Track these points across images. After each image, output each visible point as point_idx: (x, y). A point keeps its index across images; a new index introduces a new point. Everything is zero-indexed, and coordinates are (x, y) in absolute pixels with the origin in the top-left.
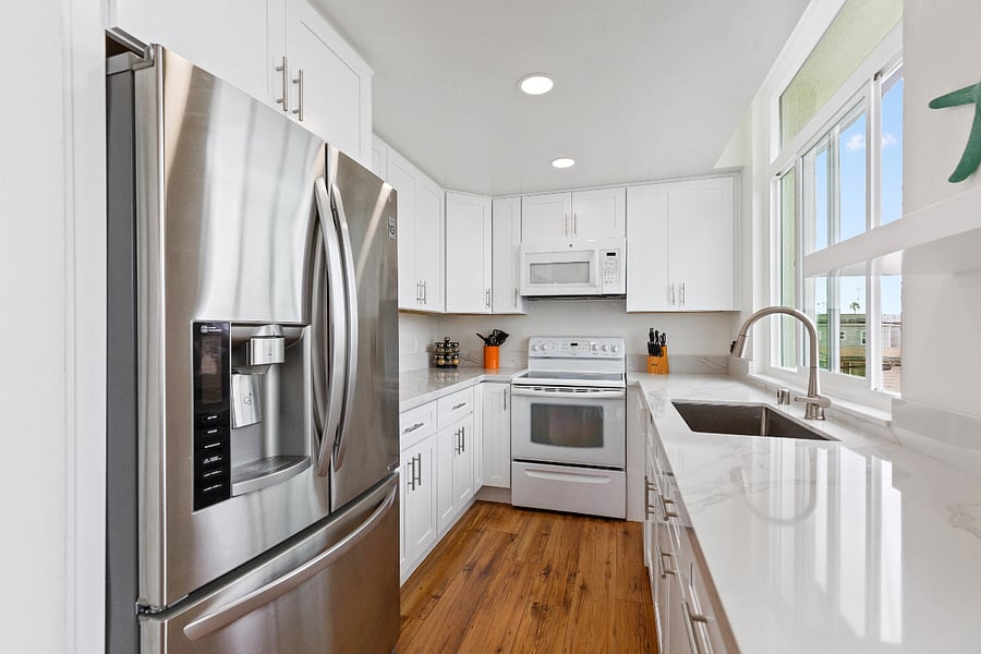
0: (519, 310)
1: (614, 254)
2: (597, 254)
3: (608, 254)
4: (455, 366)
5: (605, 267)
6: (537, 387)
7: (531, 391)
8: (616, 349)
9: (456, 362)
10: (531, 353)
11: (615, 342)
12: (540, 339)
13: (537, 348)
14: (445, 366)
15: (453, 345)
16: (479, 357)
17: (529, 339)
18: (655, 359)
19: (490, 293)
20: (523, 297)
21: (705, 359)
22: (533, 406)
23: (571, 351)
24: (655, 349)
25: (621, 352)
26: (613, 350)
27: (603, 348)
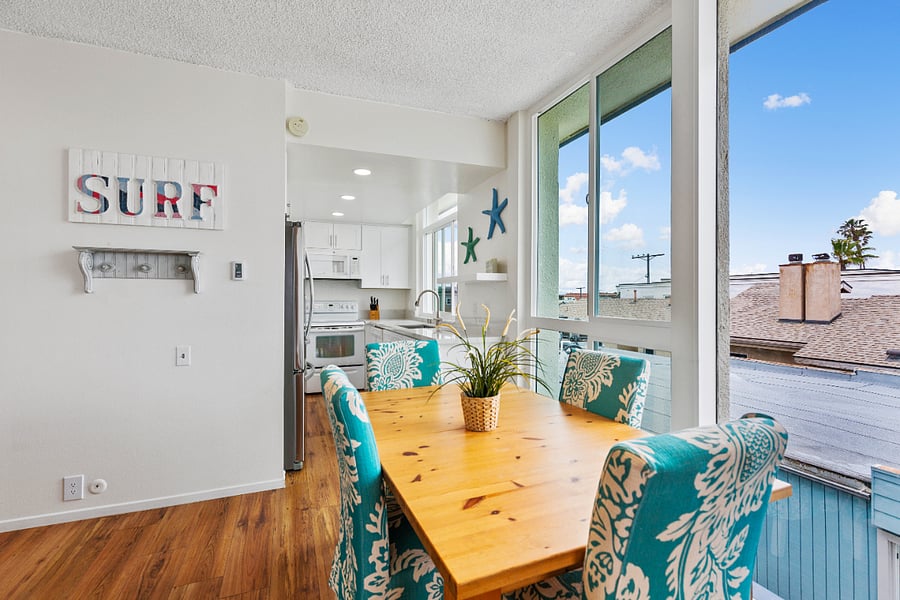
1: (357, 259)
2: (348, 258)
3: (354, 259)
5: (352, 265)
8: (354, 308)
11: (352, 304)
18: (375, 312)
21: (395, 311)
22: (318, 338)
23: (329, 309)
24: (374, 307)
25: (356, 309)
26: (352, 308)
27: (347, 307)
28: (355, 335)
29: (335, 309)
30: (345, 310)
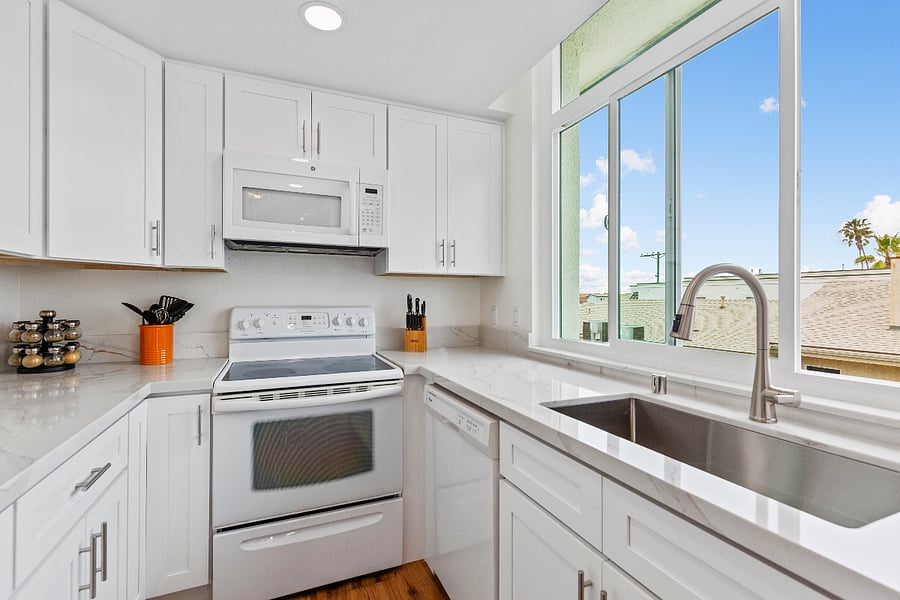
0: (219, 262)
1: (375, 192)
2: (354, 187)
3: (368, 191)
4: (69, 367)
5: (363, 208)
6: (266, 394)
7: (254, 402)
8: (366, 322)
9: (73, 357)
10: (235, 333)
11: (363, 313)
12: (252, 311)
13: (246, 325)
14: (41, 369)
15: (65, 326)
16: (129, 345)
17: (229, 312)
18: (415, 334)
19: (160, 229)
20: (226, 241)
21: (459, 330)
22: (258, 428)
23: (300, 328)
24: (415, 321)
25: (372, 327)
26: (361, 323)
27: (349, 322)
28: (379, 412)
29: (318, 326)
30: (345, 330)
